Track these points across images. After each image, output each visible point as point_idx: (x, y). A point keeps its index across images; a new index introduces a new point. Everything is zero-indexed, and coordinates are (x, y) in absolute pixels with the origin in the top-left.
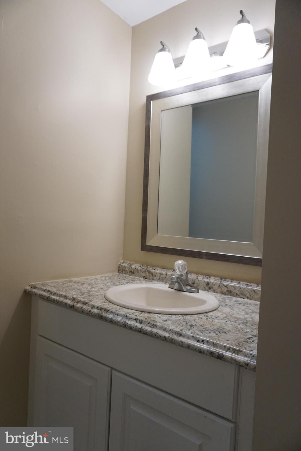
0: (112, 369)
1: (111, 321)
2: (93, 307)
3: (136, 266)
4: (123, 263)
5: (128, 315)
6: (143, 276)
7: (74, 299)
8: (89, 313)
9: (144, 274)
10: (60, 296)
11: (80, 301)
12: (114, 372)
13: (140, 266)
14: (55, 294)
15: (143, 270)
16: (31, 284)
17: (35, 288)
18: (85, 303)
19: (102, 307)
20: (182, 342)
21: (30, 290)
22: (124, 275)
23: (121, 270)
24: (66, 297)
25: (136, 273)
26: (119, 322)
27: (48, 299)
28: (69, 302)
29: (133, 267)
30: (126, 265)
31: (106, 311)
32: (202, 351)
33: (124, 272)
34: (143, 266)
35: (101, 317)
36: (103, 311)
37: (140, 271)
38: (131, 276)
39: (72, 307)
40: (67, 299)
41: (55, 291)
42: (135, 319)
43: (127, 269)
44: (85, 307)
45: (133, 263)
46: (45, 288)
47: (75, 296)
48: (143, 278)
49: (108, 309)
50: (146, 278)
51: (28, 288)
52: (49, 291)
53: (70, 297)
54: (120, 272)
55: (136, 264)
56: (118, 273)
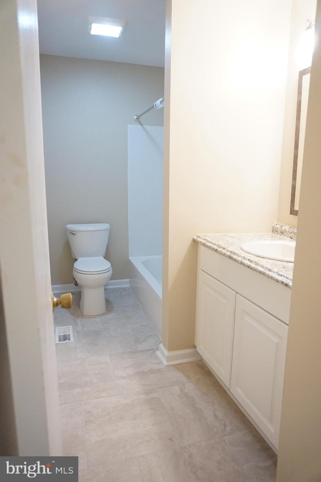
0: (237, 293)
1: (235, 260)
2: (228, 251)
3: (285, 228)
4: (276, 225)
5: (245, 257)
6: (290, 236)
7: (219, 246)
8: (224, 255)
9: (291, 235)
10: (211, 243)
11: (222, 247)
12: (237, 294)
13: (289, 228)
14: (209, 242)
15: (290, 231)
16: (198, 235)
17: (199, 237)
18: (224, 249)
19: (232, 251)
20: (269, 275)
21: (196, 239)
22: (277, 235)
23: (274, 230)
24: (214, 244)
25: (285, 234)
26: (239, 260)
27: (204, 245)
28: (215, 247)
29: (283, 228)
30: (278, 226)
31: (234, 253)
32: (278, 281)
33: (276, 233)
34: (291, 228)
35: (230, 257)
36: (232, 253)
37: (288, 232)
38: (281, 236)
39: (216, 250)
40: (215, 245)
41: (209, 240)
42: (249, 260)
43: (278, 230)
44: (223, 251)
45: (284, 225)
46: (204, 238)
47: (220, 244)
48: (290, 238)
49: (236, 252)
50: (292, 238)
51: (195, 237)
52: (206, 240)
53: (217, 244)
54: (273, 232)
55: (286, 226)
56: (272, 233)
